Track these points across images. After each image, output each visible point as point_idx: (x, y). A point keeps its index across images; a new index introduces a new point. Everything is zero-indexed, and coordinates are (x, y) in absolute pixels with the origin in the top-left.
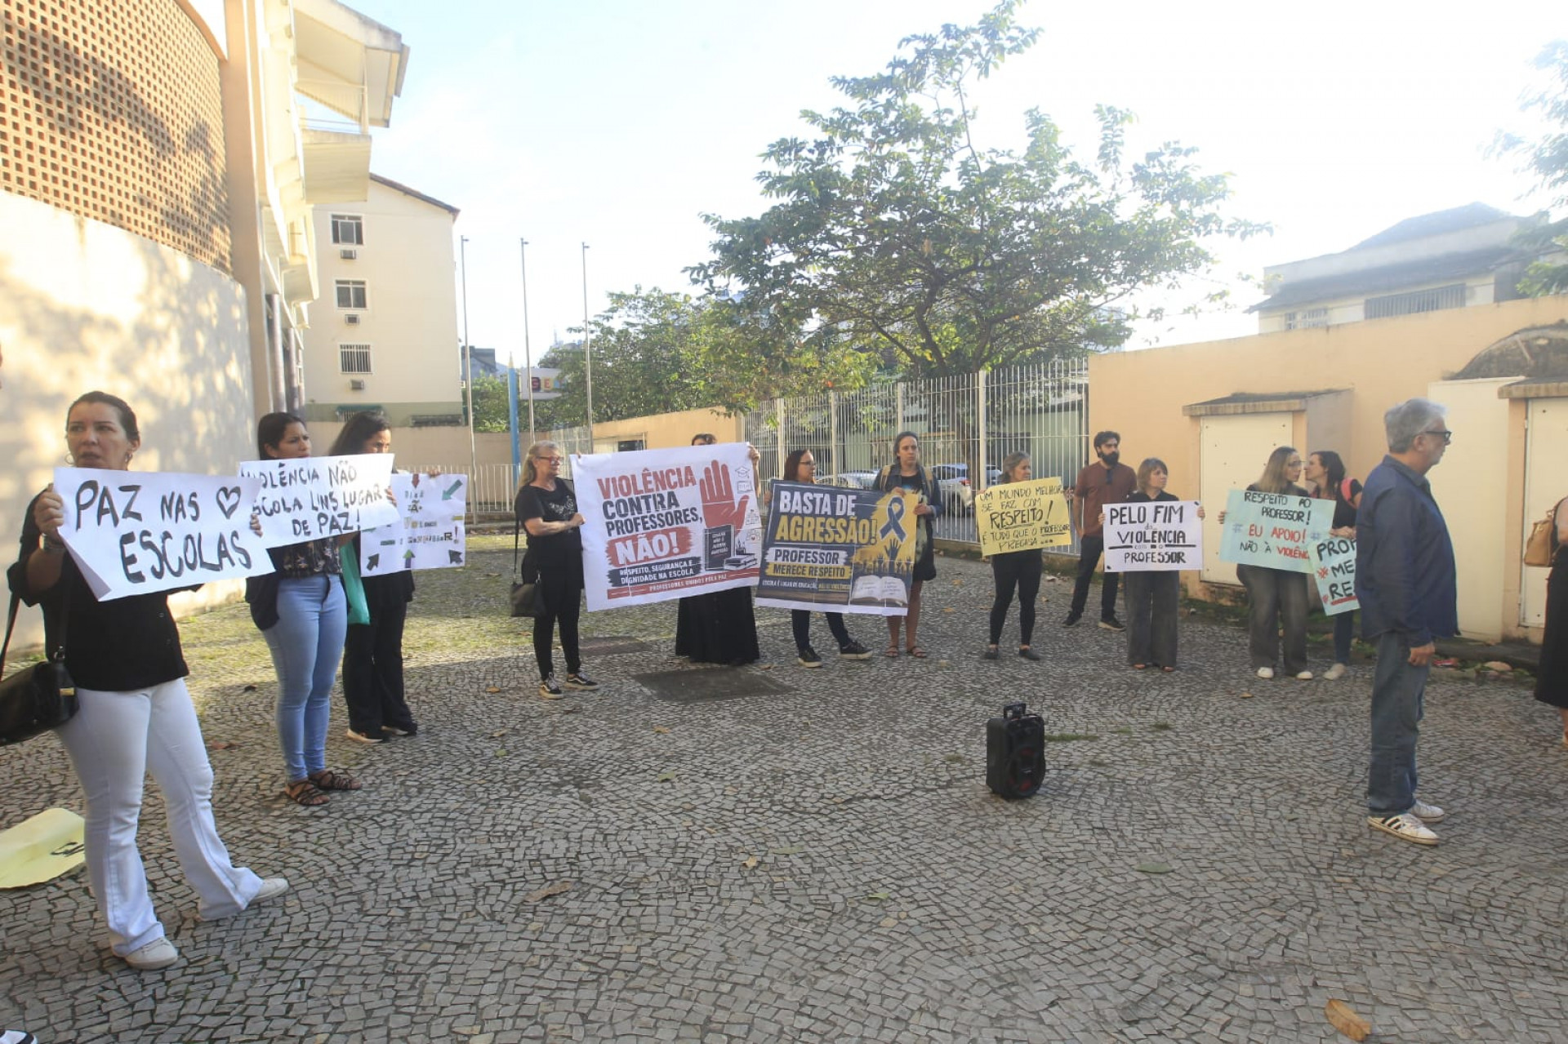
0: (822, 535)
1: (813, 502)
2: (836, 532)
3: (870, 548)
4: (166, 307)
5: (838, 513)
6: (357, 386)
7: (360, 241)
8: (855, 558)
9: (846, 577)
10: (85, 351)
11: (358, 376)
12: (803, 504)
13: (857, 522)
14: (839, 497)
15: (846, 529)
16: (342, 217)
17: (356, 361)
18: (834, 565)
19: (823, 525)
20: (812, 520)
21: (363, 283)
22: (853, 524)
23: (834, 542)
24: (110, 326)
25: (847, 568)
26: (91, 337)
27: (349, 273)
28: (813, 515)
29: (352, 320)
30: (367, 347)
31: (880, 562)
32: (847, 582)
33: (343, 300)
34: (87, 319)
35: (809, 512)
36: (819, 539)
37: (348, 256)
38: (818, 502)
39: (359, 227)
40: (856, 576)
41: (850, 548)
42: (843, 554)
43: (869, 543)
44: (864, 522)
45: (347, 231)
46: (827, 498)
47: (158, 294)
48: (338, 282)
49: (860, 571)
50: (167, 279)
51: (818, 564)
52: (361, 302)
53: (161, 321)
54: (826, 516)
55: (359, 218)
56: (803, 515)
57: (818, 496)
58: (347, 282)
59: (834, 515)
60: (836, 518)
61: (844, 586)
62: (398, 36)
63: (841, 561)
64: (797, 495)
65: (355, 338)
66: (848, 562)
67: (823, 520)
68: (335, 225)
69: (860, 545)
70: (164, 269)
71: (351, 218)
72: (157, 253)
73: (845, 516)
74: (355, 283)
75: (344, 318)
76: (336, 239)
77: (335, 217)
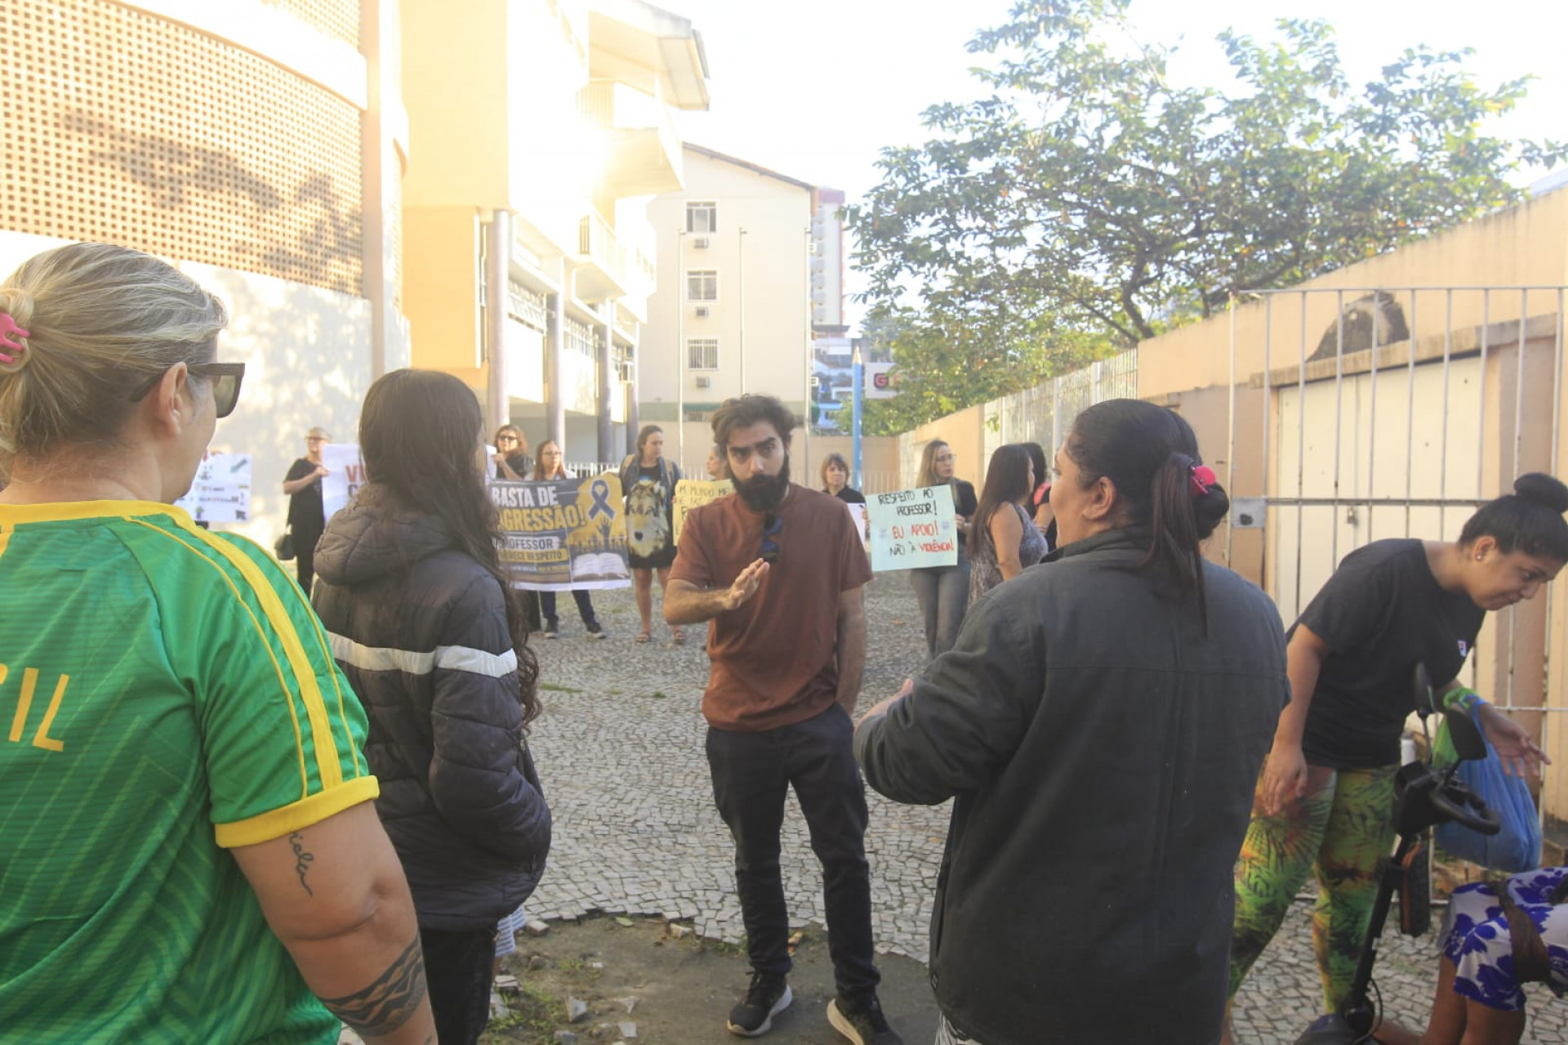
0: (529, 524)
2: (544, 521)
3: (581, 529)
5: (542, 503)
6: (702, 384)
7: (713, 228)
8: (569, 541)
9: (565, 558)
11: (703, 372)
12: (511, 498)
13: (564, 509)
15: (553, 517)
16: (697, 204)
17: (702, 356)
18: (550, 549)
19: (529, 515)
20: (518, 511)
21: (714, 273)
22: (559, 511)
23: (543, 529)
25: (563, 551)
27: (701, 262)
28: (519, 507)
29: (701, 313)
30: (716, 342)
31: (596, 540)
32: (566, 562)
33: (695, 293)
35: (517, 505)
36: (526, 528)
37: (700, 245)
39: (713, 213)
40: (574, 557)
41: (560, 534)
42: (555, 540)
44: (569, 508)
45: (702, 217)
48: (691, 273)
49: (577, 552)
51: (531, 550)
52: (711, 294)
54: (530, 507)
55: (713, 204)
56: (511, 508)
58: (698, 273)
59: (538, 506)
60: (541, 508)
61: (563, 567)
62: (688, 22)
63: (556, 546)
65: (703, 332)
66: (562, 545)
67: (527, 511)
68: (690, 212)
69: (570, 527)
71: (706, 204)
73: (549, 506)
74: (706, 273)
75: (694, 311)
76: (690, 228)
77: (690, 204)
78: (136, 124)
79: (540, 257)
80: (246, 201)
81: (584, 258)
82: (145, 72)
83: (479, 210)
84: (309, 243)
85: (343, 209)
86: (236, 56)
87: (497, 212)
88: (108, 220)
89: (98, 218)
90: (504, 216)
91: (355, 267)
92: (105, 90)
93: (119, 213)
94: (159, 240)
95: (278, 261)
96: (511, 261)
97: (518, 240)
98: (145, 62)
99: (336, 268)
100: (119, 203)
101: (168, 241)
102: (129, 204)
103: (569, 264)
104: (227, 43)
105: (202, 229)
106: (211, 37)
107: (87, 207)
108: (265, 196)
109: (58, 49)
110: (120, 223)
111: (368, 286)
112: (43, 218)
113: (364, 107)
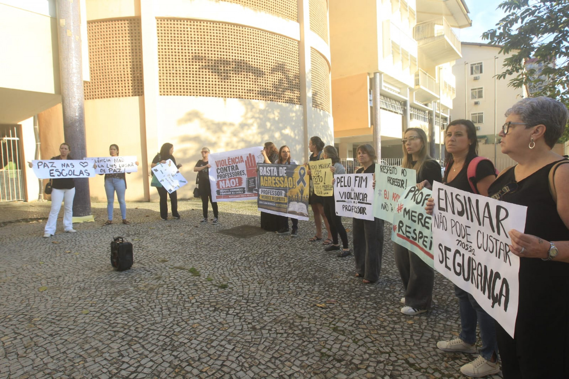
0: (275, 184)
1: (270, 171)
2: (280, 183)
3: (293, 190)
4: (253, 117)
5: (280, 175)
7: (481, 72)
8: (288, 194)
9: (286, 202)
10: (223, 132)
12: (267, 172)
13: (288, 178)
14: (280, 168)
15: (284, 181)
16: (475, 64)
17: (478, 120)
18: (281, 196)
19: (275, 180)
20: (269, 178)
21: (482, 88)
22: (286, 179)
23: (280, 187)
24: (231, 125)
25: (286, 198)
26: (225, 128)
27: (476, 85)
28: (271, 176)
29: (476, 103)
30: (482, 113)
31: (298, 196)
32: (286, 204)
33: (474, 96)
34: (225, 124)
35: (269, 175)
36: (274, 186)
37: (476, 79)
38: (272, 171)
39: (481, 67)
40: (290, 202)
41: (285, 189)
42: (283, 192)
43: (293, 188)
44: (290, 178)
45: (477, 68)
46: (275, 168)
47: (250, 114)
48: (472, 90)
49: (291, 200)
50: (254, 110)
51: (274, 196)
52: (480, 96)
53: (250, 121)
54: (275, 176)
55: (481, 63)
56: (267, 176)
57: (272, 168)
58: (475, 89)
59: (278, 176)
60: (280, 177)
61: (286, 206)
63: (283, 195)
64: (265, 168)
65: (477, 110)
66: (286, 196)
67: (274, 178)
68: (472, 68)
69: (290, 188)
70: (253, 107)
71: (478, 64)
72: (250, 104)
73: (283, 176)
74: (479, 89)
75: (474, 103)
76: (472, 73)
77: (471, 65)
78: (213, 56)
79: (400, 89)
80: (251, 76)
81: (417, 87)
82: (215, 40)
83: (369, 74)
84: (276, 87)
85: (291, 75)
86: (246, 30)
87: (375, 73)
88: (204, 88)
89: (201, 88)
90: (378, 74)
91: (297, 93)
92: (203, 49)
93: (208, 86)
94: (221, 92)
95: (264, 94)
96: (381, 90)
97: (384, 81)
98: (215, 38)
99: (288, 94)
100: (208, 83)
101: (223, 92)
102: (211, 83)
103: (411, 90)
104: (243, 26)
105: (235, 87)
106: (237, 25)
107: (198, 85)
108: (258, 73)
109: (190, 39)
110: (208, 89)
111: (301, 100)
112: (185, 91)
113: (299, 40)
